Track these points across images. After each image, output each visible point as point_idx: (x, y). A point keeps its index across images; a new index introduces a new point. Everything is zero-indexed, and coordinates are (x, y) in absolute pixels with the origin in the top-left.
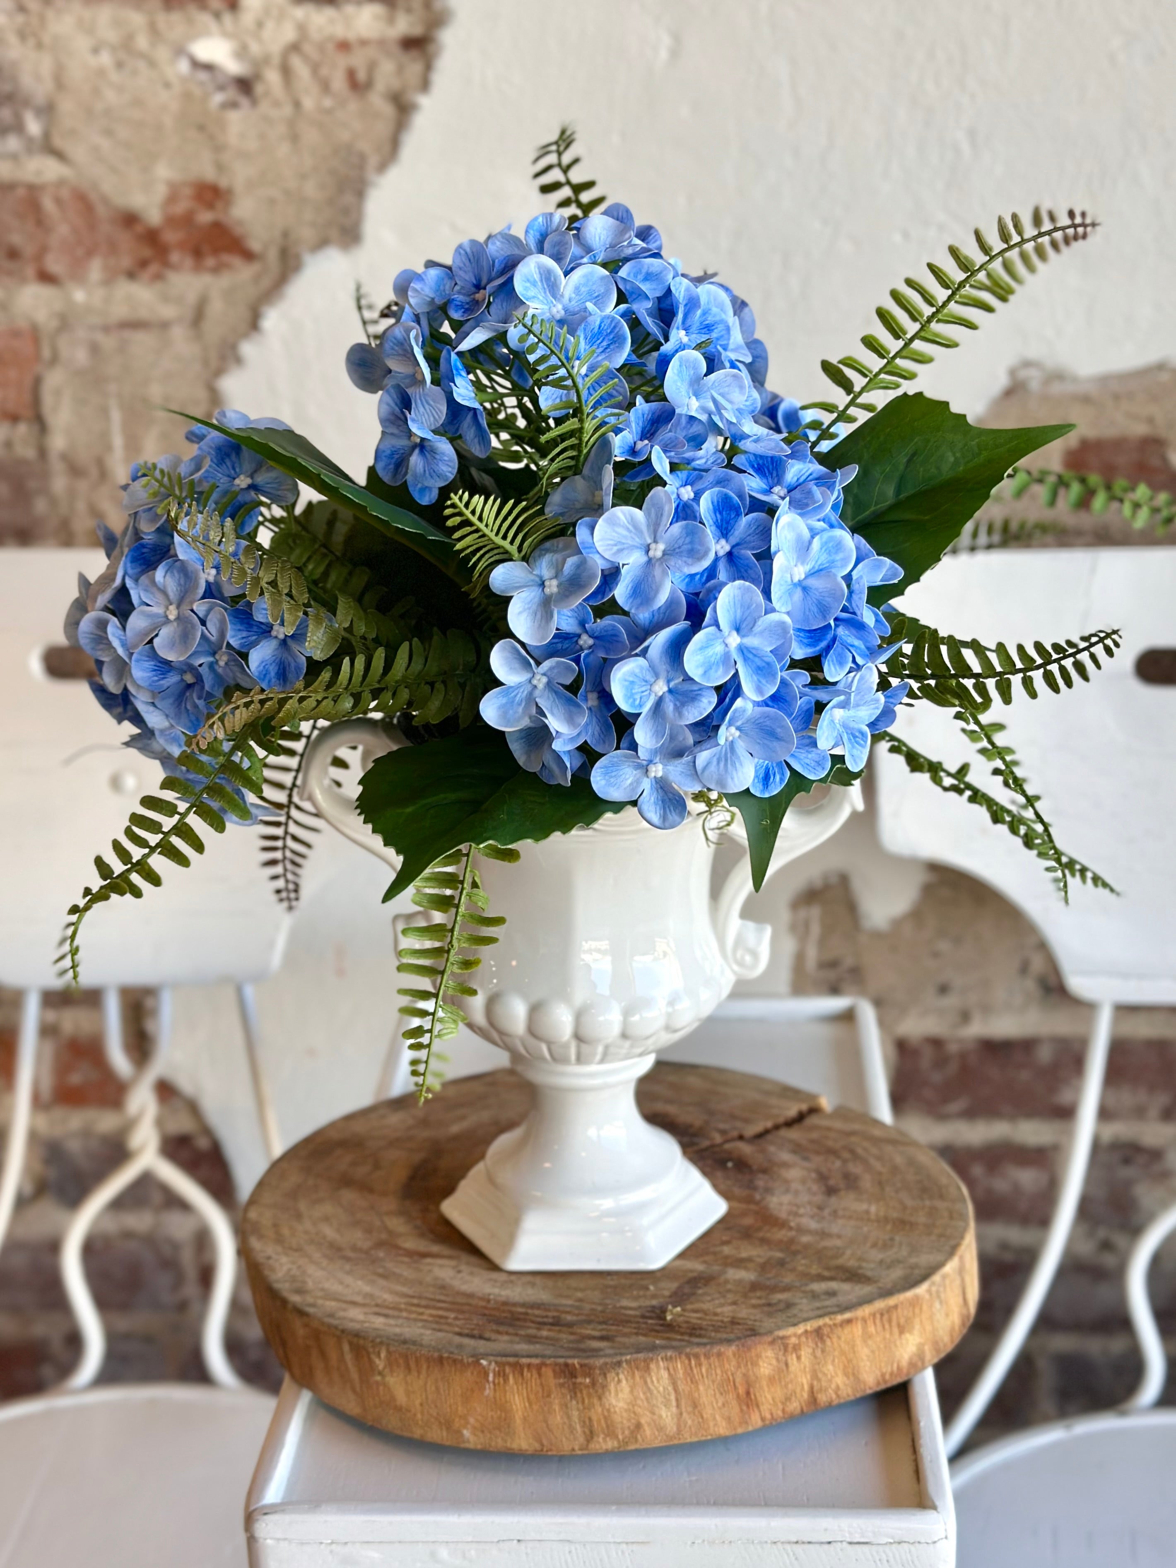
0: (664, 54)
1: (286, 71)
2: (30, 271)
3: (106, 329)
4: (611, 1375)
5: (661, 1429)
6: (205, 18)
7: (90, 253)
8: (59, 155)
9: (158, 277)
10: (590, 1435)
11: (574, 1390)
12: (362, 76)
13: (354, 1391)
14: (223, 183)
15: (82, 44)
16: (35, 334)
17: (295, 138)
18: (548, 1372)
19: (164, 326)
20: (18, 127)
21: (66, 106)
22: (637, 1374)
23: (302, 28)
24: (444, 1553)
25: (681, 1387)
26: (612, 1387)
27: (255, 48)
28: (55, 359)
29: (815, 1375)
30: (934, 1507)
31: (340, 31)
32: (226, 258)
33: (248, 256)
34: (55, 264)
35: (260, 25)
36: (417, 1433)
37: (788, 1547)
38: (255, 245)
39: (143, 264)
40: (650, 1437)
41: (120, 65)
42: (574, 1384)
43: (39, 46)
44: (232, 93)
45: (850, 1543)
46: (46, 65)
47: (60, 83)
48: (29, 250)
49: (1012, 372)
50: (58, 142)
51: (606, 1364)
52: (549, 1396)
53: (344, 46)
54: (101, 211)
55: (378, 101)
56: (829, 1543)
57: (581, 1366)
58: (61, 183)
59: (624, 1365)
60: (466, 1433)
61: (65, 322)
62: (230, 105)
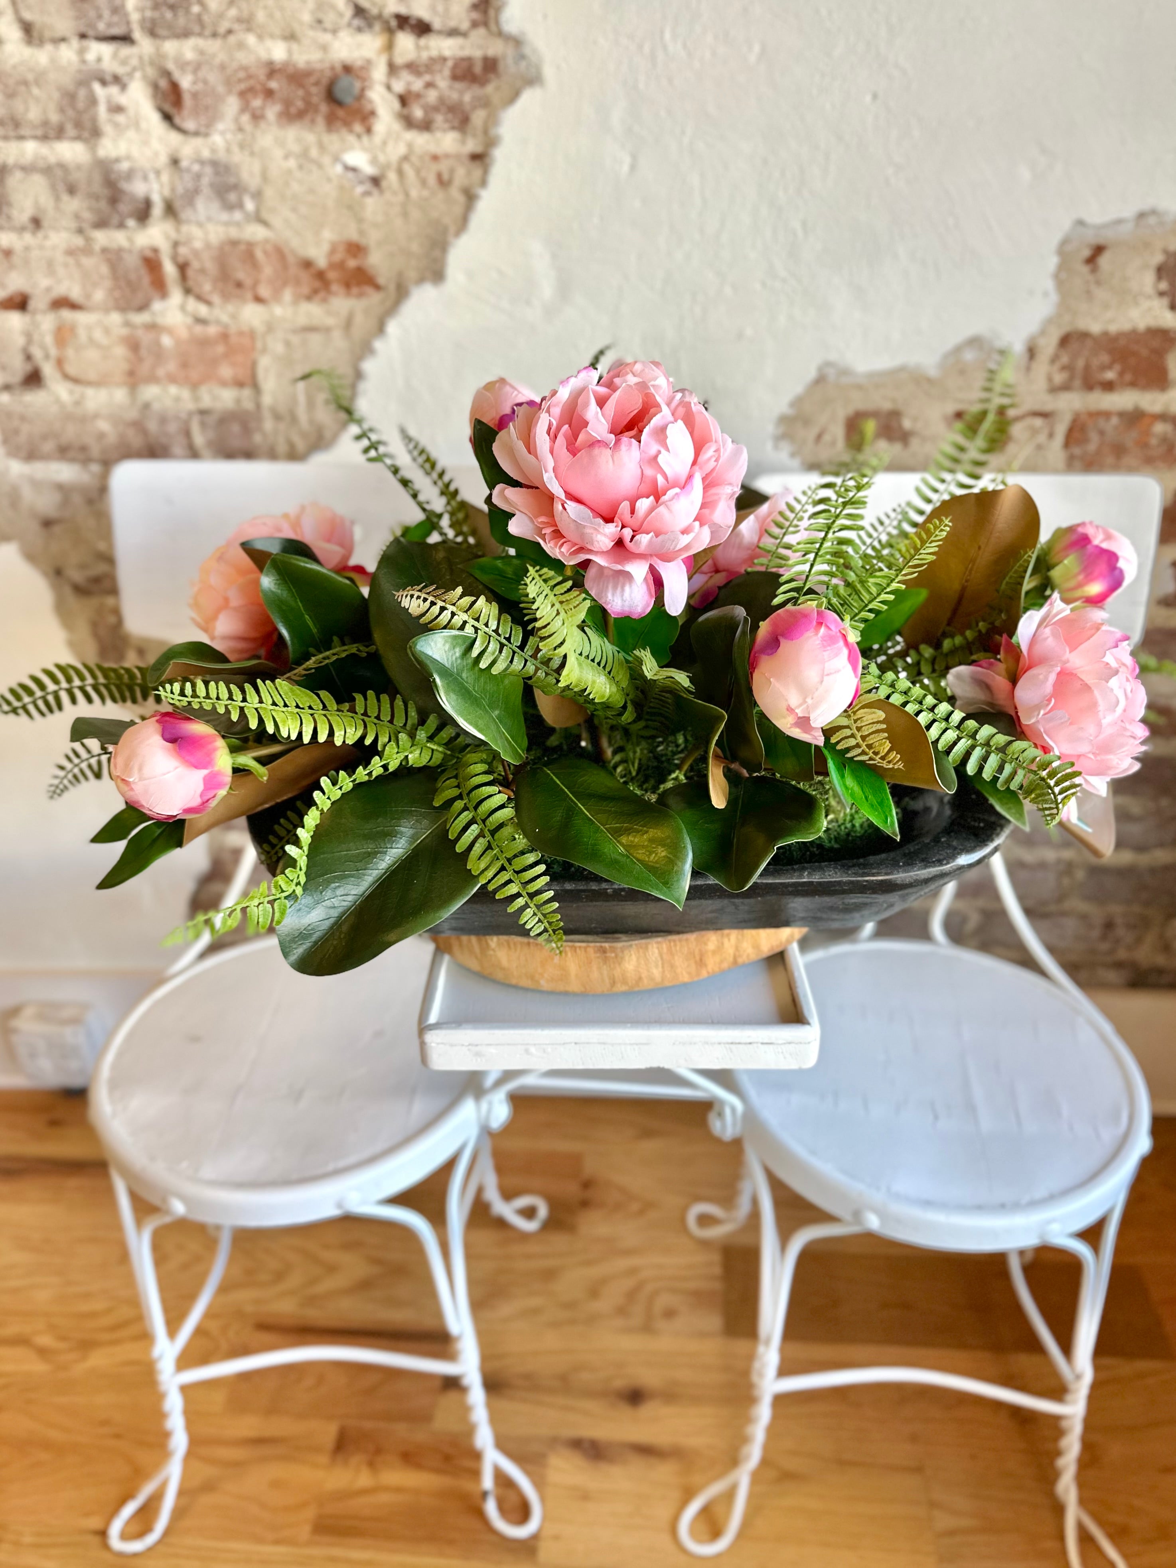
0: (626, 168)
1: (400, 173)
2: (249, 295)
3: (295, 331)
4: (626, 952)
5: (652, 979)
6: (351, 139)
7: (285, 284)
8: (265, 223)
9: (324, 300)
10: (613, 983)
11: (606, 960)
12: (446, 177)
13: (476, 958)
14: (363, 242)
15: (278, 153)
16: (252, 334)
17: (405, 214)
18: (591, 951)
19: (327, 330)
20: (240, 206)
21: (269, 193)
22: (641, 951)
23: (410, 146)
24: (533, 1050)
25: (665, 956)
26: (627, 958)
27: (382, 158)
28: (264, 350)
29: (737, 948)
30: (808, 1023)
31: (433, 148)
32: (365, 288)
33: (377, 287)
34: (264, 291)
35: (385, 143)
36: (514, 981)
37: (727, 1046)
38: (381, 281)
39: (315, 292)
40: (646, 984)
41: (301, 167)
42: (606, 957)
43: (252, 154)
44: (368, 186)
45: (762, 1043)
46: (256, 167)
47: (265, 176)
48: (248, 282)
49: (820, 369)
50: (265, 215)
51: (624, 946)
52: (590, 963)
53: (435, 158)
54: (291, 260)
55: (455, 193)
56: (750, 1043)
57: (610, 947)
58: (266, 241)
59: (634, 946)
60: (543, 982)
61: (270, 328)
62: (367, 194)
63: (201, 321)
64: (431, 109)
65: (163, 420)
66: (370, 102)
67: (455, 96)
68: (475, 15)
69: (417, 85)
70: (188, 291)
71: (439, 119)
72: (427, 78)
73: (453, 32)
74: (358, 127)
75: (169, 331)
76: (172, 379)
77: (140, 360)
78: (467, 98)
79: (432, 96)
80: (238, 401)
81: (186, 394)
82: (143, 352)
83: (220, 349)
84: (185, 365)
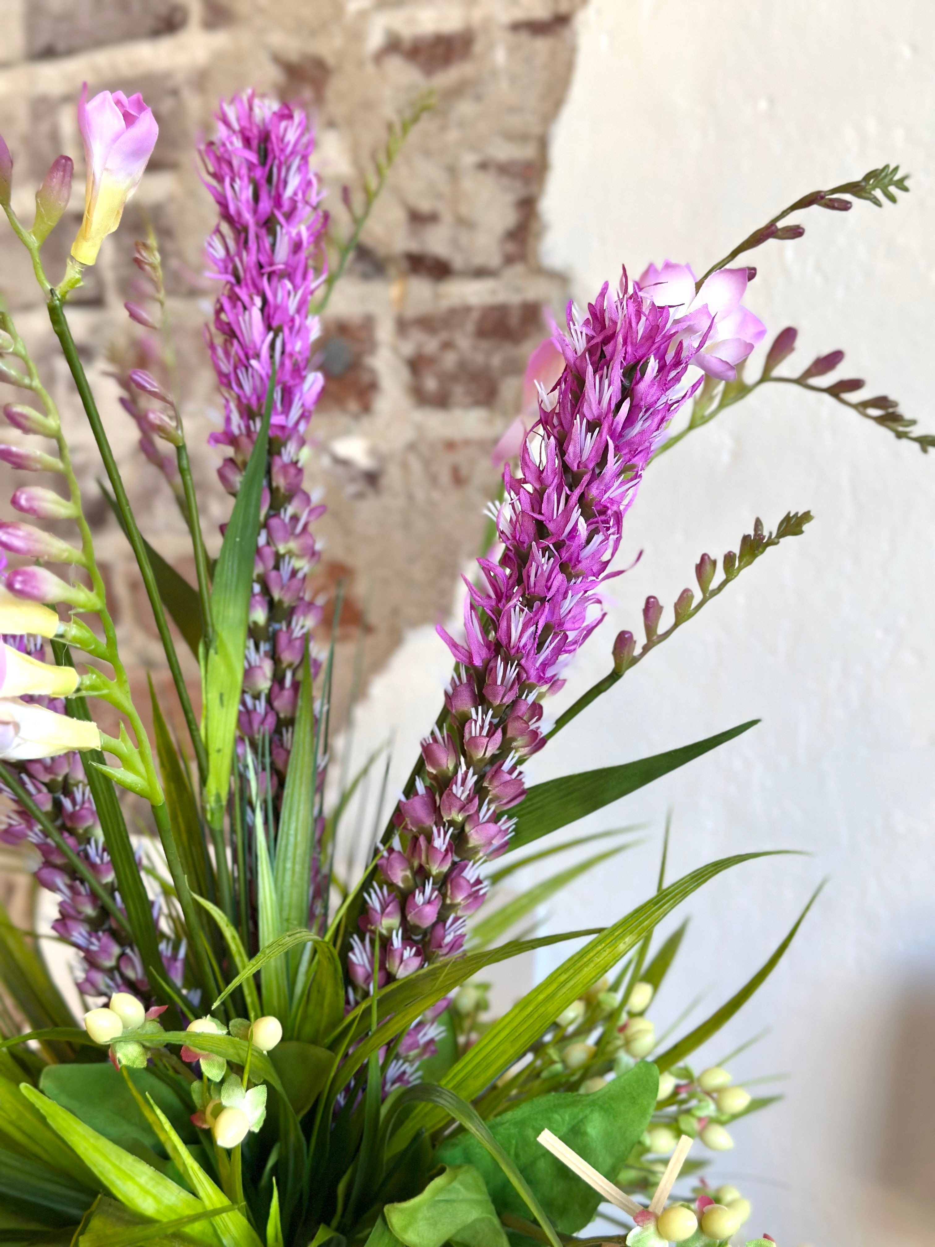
1: (405, 466)
6: (346, 420)
12: (463, 471)
14: (349, 562)
17: (407, 526)
23: (419, 429)
27: (384, 447)
31: (448, 432)
35: (388, 426)
44: (361, 486)
53: (450, 445)
55: (474, 494)
62: (360, 496)
64: (447, 379)
66: (372, 372)
67: (479, 359)
68: (511, 247)
69: (431, 345)
71: (458, 391)
72: (444, 335)
73: (481, 273)
74: (353, 406)
78: (496, 361)
79: (450, 360)
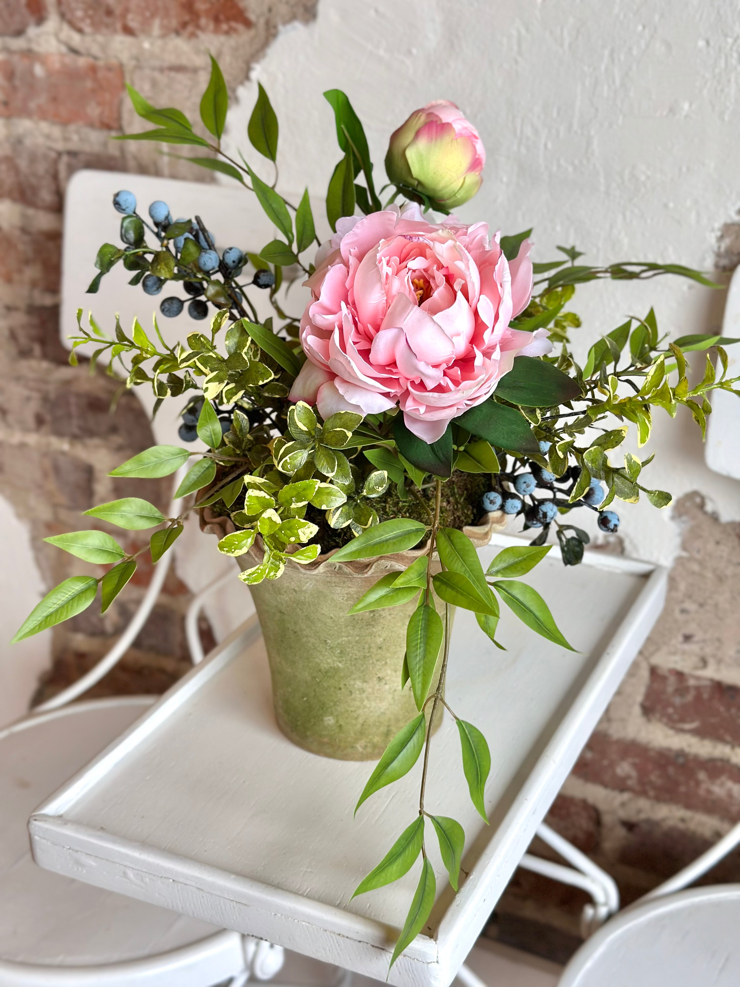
2: (119, 26)
3: (161, 70)
7: (153, 16)
9: (193, 35)
16: (120, 69)
19: (195, 70)
32: (234, 24)
33: (248, 24)
34: (133, 21)
38: (252, 17)
39: (184, 25)
48: (118, 10)
61: (138, 63)
63: (74, 51)
65: (33, 159)
70: (63, 16)
75: (42, 59)
76: (43, 115)
77: (14, 89)
80: (105, 144)
81: (56, 131)
82: (17, 82)
83: (89, 84)
84: (54, 99)
